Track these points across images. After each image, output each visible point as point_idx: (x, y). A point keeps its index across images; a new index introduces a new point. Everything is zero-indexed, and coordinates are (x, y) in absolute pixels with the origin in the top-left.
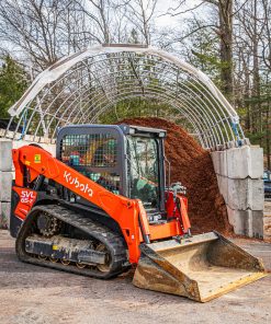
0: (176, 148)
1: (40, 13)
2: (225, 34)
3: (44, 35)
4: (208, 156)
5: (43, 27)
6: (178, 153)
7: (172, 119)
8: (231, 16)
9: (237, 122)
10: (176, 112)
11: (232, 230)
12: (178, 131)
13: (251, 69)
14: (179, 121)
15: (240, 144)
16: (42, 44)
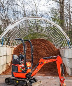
0: (49, 48)
1: (3, 5)
2: (62, 12)
3: (4, 12)
4: (58, 51)
5: (4, 9)
6: (49, 50)
7: (45, 38)
8: (64, 6)
9: (69, 41)
10: (47, 36)
11: (68, 74)
12: (49, 43)
13: (69, 22)
14: (48, 39)
15: (70, 48)
16: (4, 15)
